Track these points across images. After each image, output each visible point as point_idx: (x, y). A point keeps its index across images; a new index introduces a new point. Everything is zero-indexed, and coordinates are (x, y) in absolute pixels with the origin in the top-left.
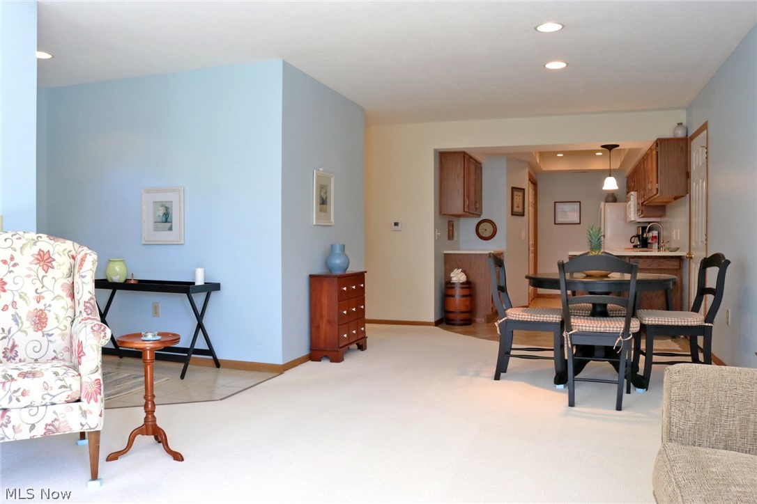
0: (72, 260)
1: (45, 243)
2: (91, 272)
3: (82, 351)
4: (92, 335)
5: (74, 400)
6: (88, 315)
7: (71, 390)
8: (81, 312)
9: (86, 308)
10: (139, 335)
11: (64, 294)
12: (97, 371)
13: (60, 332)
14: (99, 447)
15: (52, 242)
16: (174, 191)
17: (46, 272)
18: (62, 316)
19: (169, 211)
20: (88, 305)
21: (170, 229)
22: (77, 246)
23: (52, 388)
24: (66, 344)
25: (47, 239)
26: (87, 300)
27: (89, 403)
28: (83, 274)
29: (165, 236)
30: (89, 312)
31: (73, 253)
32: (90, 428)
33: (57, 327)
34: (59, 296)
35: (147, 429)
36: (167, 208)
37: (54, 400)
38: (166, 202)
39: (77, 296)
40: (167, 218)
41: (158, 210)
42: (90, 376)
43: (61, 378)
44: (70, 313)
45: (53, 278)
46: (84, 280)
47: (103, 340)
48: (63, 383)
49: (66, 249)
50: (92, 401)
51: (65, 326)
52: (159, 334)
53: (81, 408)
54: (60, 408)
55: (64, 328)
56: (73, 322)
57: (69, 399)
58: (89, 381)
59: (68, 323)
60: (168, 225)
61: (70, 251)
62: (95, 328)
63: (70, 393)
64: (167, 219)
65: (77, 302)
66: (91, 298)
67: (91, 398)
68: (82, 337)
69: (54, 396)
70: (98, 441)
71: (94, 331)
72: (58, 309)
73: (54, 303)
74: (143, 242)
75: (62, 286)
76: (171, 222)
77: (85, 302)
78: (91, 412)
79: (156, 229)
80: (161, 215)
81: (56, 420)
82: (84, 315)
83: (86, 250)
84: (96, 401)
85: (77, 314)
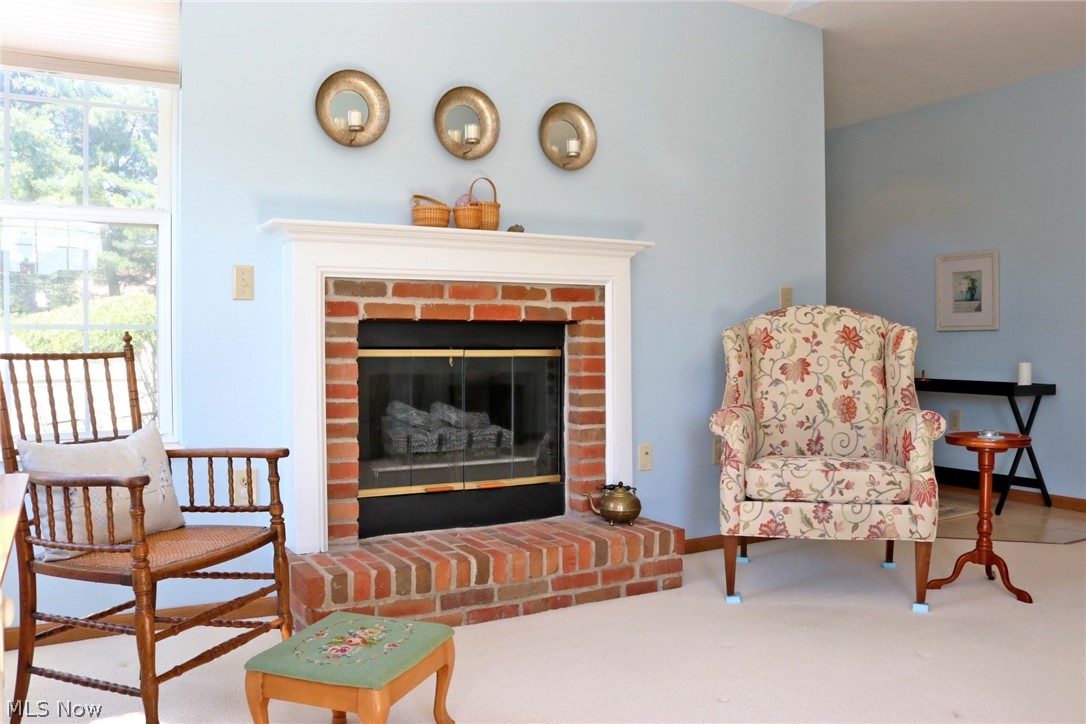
0: (882, 339)
1: (850, 319)
2: (909, 352)
3: (911, 444)
4: (922, 425)
5: (902, 501)
6: (906, 405)
7: (901, 488)
8: (896, 402)
9: (904, 397)
10: (975, 434)
11: (874, 380)
12: (930, 469)
13: (871, 425)
14: (929, 563)
15: (858, 317)
16: (984, 256)
17: (854, 353)
18: (873, 406)
19: (977, 284)
20: (906, 393)
21: (979, 309)
22: (886, 322)
23: (879, 483)
24: (877, 439)
25: (852, 314)
26: (905, 387)
27: (921, 506)
28: (901, 355)
29: (968, 319)
30: (908, 402)
31: (882, 330)
32: (921, 538)
33: (868, 419)
34: (868, 381)
35: (980, 555)
36: (973, 281)
37: (881, 498)
38: (973, 272)
39: (890, 382)
40: (973, 294)
41: (960, 284)
42: (923, 474)
43: (889, 472)
44: (882, 403)
45: (862, 360)
46: (901, 362)
47: (937, 433)
48: (891, 479)
49: (874, 326)
50: (925, 505)
51: (876, 418)
52: (1001, 434)
53: (910, 511)
54: (887, 509)
55: (875, 421)
56: (885, 414)
57: (897, 499)
58: (921, 479)
59: (879, 414)
60: (975, 304)
61: (879, 328)
62: (927, 417)
63: (898, 491)
64: (973, 296)
65: (891, 390)
66: (910, 385)
67: (923, 502)
68: (911, 428)
69: (881, 493)
70: (928, 555)
71: (925, 420)
72: (869, 398)
73: (864, 390)
74: (939, 328)
75: (872, 370)
76: (979, 300)
77: (902, 389)
78: (923, 518)
79: (957, 310)
80: (965, 290)
81: (881, 521)
82: (902, 405)
83: (898, 328)
84: (930, 504)
85: (891, 404)
